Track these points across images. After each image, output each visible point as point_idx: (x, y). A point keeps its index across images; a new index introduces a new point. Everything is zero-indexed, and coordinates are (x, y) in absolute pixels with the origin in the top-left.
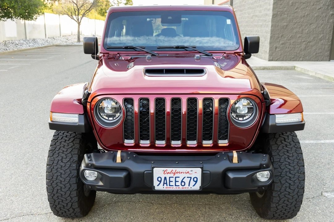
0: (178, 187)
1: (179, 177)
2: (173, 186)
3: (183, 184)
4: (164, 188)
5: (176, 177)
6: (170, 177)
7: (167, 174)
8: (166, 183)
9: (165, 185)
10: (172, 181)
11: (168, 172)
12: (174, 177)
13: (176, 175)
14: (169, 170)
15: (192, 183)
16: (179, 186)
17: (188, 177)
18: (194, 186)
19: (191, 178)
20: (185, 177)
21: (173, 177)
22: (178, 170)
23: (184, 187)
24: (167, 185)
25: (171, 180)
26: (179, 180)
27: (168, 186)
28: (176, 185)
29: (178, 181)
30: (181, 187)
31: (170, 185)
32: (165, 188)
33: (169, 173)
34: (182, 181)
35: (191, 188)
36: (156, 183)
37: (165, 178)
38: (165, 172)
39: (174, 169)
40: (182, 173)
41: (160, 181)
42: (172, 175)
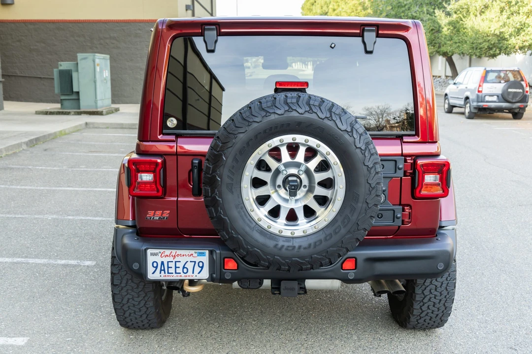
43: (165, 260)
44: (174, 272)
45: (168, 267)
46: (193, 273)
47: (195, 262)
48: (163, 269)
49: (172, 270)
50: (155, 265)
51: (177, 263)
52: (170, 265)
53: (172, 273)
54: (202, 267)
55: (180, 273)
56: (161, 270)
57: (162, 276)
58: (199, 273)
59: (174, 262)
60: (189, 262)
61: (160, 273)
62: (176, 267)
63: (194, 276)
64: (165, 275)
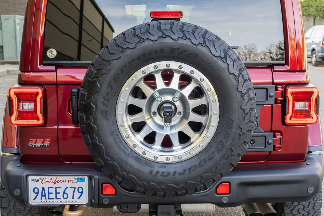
43: (46, 186)
44: (54, 198)
45: (49, 193)
46: (73, 198)
47: (75, 188)
48: (43, 194)
49: (52, 196)
50: (36, 191)
51: (57, 189)
52: (51, 190)
53: (53, 199)
54: (82, 193)
55: (60, 199)
56: (42, 196)
57: (43, 201)
58: (79, 198)
59: (54, 188)
60: (69, 188)
61: (41, 199)
62: (56, 193)
63: (74, 201)
64: (46, 200)
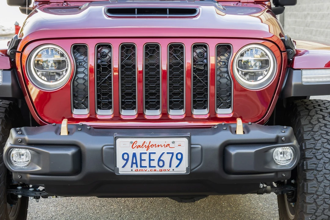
0: (153, 169)
1: (155, 153)
2: (146, 167)
3: (161, 163)
4: (132, 170)
5: (150, 153)
6: (141, 154)
7: (137, 148)
8: (136, 163)
9: (134, 165)
10: (145, 160)
11: (138, 144)
12: (148, 152)
13: (151, 150)
14: (140, 141)
15: (175, 162)
16: (155, 167)
17: (168, 153)
18: (177, 167)
19: (173, 154)
20: (164, 153)
21: (146, 153)
22: (154, 141)
23: (163, 168)
24: (137, 167)
25: (142, 159)
26: (155, 157)
27: (139, 168)
28: (151, 165)
29: (154, 160)
30: (158, 168)
31: (141, 166)
32: (134, 170)
33: (140, 146)
34: (160, 160)
35: (173, 170)
36: (120, 162)
37: (134, 155)
38: (134, 146)
39: (147, 140)
40: (159, 146)
41: (127, 160)
42: (144, 150)
